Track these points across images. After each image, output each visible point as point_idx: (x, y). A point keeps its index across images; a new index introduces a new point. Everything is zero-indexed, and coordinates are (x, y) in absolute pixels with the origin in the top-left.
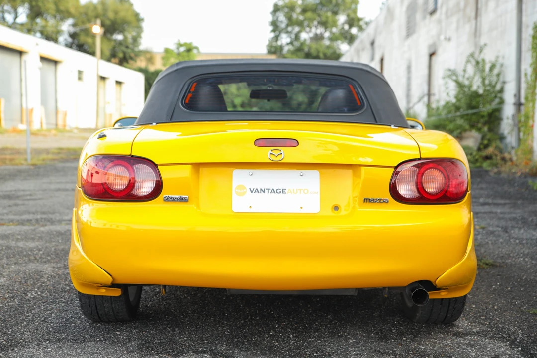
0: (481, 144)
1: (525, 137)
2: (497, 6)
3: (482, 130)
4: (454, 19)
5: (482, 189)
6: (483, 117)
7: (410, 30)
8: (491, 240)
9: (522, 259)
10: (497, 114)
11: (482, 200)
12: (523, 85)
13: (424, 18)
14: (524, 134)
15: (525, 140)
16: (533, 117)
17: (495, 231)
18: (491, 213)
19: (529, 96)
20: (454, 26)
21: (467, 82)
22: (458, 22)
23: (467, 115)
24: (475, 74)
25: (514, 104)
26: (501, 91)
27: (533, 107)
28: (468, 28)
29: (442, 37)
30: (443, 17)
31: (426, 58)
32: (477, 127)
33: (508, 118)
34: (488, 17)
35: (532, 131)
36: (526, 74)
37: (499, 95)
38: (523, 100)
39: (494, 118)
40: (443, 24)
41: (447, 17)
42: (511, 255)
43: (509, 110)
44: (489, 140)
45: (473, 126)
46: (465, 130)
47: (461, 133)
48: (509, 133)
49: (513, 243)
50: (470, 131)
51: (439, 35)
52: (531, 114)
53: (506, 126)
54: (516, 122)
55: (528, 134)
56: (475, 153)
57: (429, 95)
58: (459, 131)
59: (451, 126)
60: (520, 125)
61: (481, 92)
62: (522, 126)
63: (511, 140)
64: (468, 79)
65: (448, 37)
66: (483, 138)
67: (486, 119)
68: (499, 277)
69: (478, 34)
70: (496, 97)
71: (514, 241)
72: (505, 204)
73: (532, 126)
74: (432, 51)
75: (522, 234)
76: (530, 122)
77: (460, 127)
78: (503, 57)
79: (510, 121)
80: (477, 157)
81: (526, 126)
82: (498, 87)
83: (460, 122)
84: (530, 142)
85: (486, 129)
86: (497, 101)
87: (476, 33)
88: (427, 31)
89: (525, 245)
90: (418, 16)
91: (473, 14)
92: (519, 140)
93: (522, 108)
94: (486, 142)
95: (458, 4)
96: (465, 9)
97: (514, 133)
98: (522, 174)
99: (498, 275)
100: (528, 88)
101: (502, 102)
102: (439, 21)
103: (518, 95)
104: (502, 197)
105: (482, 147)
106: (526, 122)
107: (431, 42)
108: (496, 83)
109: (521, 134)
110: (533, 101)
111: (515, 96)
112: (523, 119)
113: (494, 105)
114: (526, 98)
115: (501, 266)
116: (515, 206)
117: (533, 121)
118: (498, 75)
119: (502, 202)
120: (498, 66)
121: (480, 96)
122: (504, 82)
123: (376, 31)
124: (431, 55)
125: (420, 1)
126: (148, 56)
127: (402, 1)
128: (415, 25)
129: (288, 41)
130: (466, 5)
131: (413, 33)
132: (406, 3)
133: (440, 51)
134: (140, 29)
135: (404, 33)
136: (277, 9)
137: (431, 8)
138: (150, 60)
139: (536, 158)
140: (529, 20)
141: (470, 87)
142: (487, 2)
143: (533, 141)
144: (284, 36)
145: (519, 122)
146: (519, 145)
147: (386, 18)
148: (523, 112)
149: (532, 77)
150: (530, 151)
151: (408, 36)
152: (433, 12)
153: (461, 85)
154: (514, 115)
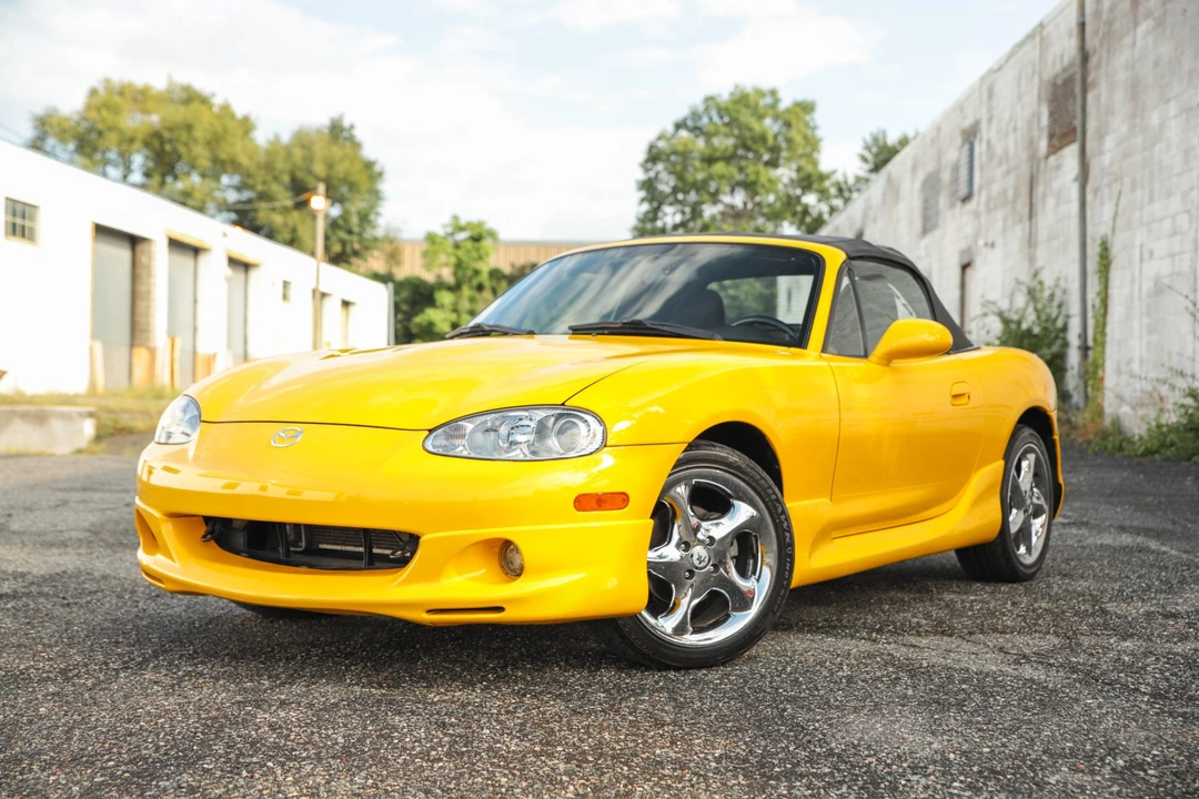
1: (1094, 393)
2: (1058, 205)
4: (999, 215)
7: (928, 224)
10: (1059, 361)
12: (1091, 322)
13: (952, 205)
14: (1093, 386)
15: (1095, 398)
16: (1103, 365)
19: (1099, 338)
20: (999, 225)
21: (1015, 317)
22: (1005, 219)
24: (1027, 305)
25: (1079, 348)
26: (1065, 329)
27: (1103, 352)
28: (1019, 231)
29: (981, 242)
30: (982, 208)
31: (956, 271)
34: (1045, 220)
35: (1102, 385)
36: (1094, 306)
37: (1061, 335)
38: (1090, 343)
40: (983, 219)
41: (989, 211)
43: (1074, 357)
48: (1074, 389)
51: (976, 236)
52: (1100, 361)
53: (1071, 379)
54: (1083, 373)
55: (1098, 390)
60: (1087, 378)
61: (1036, 330)
62: (1090, 378)
63: (1077, 398)
64: (1017, 312)
65: (990, 241)
69: (1033, 241)
70: (1057, 337)
73: (1102, 379)
74: (966, 261)
76: (1100, 373)
78: (1066, 281)
79: (1074, 371)
81: (1095, 379)
82: (1060, 324)
84: (1100, 400)
86: (1059, 342)
87: (1031, 241)
88: (957, 226)
90: (943, 201)
91: (1026, 211)
92: (1086, 397)
93: (1090, 353)
95: (1005, 192)
96: (1014, 202)
97: (1081, 389)
100: (1096, 326)
101: (1066, 344)
102: (977, 215)
103: (1083, 335)
106: (1095, 373)
107: (964, 245)
108: (1057, 318)
109: (1089, 389)
110: (1103, 344)
111: (1080, 336)
112: (1091, 369)
113: (1055, 349)
114: (1095, 340)
117: (1104, 371)
118: (1060, 306)
120: (1058, 294)
121: (1036, 335)
122: (1068, 317)
123: (865, 216)
124: (965, 267)
125: (946, 176)
126: (388, 247)
127: (914, 169)
128: (937, 214)
129: (678, 218)
130: (1016, 196)
131: (935, 226)
132: (921, 176)
133: (978, 262)
134: (376, 195)
135: (918, 225)
136: (654, 156)
137: (963, 191)
138: (394, 257)
139: (1107, 422)
140: (1096, 231)
141: (1019, 323)
142: (1044, 196)
143: (1103, 400)
144: (668, 209)
145: (1086, 372)
146: (1086, 404)
147: (884, 194)
148: (1090, 360)
149: (1102, 311)
150: (1100, 412)
151: (925, 231)
152: (966, 199)
153: (1006, 322)
154: (1080, 364)
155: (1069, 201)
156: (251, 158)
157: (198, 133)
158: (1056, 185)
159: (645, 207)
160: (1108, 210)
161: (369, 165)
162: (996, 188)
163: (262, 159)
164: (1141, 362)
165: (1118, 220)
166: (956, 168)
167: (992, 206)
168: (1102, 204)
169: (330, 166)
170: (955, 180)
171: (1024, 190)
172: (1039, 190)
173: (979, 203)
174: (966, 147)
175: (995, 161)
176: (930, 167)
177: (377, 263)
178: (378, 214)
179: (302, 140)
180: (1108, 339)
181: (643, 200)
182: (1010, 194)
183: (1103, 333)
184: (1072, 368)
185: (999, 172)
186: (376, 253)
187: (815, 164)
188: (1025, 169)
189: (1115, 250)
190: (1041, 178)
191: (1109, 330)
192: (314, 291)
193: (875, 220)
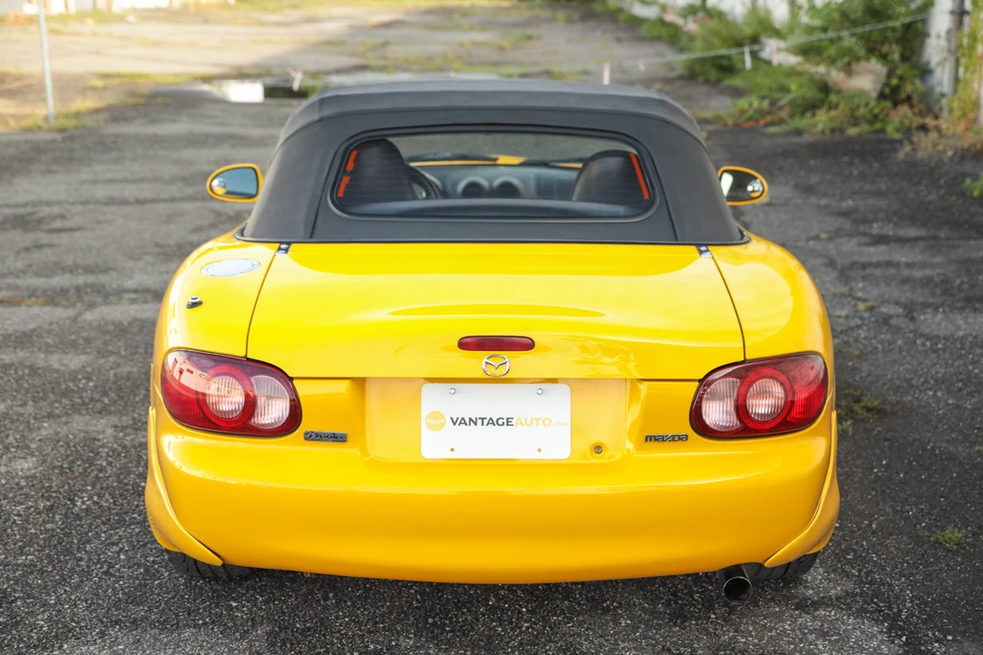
0: (886, 85)
1: (968, 75)
3: (890, 58)
5: (878, 194)
6: (894, 32)
8: (881, 342)
9: (931, 393)
10: (919, 26)
11: (876, 228)
14: (967, 69)
15: (967, 82)
17: (891, 317)
18: (889, 264)
25: (952, 12)
32: (880, 51)
33: (939, 37)
38: (968, 6)
39: (913, 35)
42: (914, 382)
43: (941, 21)
44: (901, 78)
45: (872, 51)
46: (858, 59)
47: (849, 64)
48: (939, 64)
49: (920, 348)
50: (868, 59)
53: (935, 49)
54: (953, 48)
55: (974, 71)
56: (873, 103)
58: (846, 59)
59: (832, 51)
60: (959, 54)
62: (964, 55)
63: (942, 78)
66: (890, 74)
67: (898, 35)
68: (886, 444)
71: (923, 344)
72: (916, 239)
75: (939, 324)
76: (980, 49)
77: (849, 52)
79: (943, 42)
80: (876, 111)
81: (970, 56)
83: (849, 41)
84: (976, 85)
85: (896, 56)
89: (941, 352)
92: (956, 80)
93: (966, 19)
94: (895, 81)
97: (949, 65)
98: (955, 153)
99: (886, 440)
104: (914, 221)
105: (887, 91)
106: (972, 48)
109: (961, 70)
112: (965, 41)
114: (975, 3)
115: (892, 413)
116: (933, 244)
119: (912, 232)
143: (980, 86)
145: (960, 46)
146: (955, 91)
148: (966, 29)
150: (976, 105)
154: (949, 32)
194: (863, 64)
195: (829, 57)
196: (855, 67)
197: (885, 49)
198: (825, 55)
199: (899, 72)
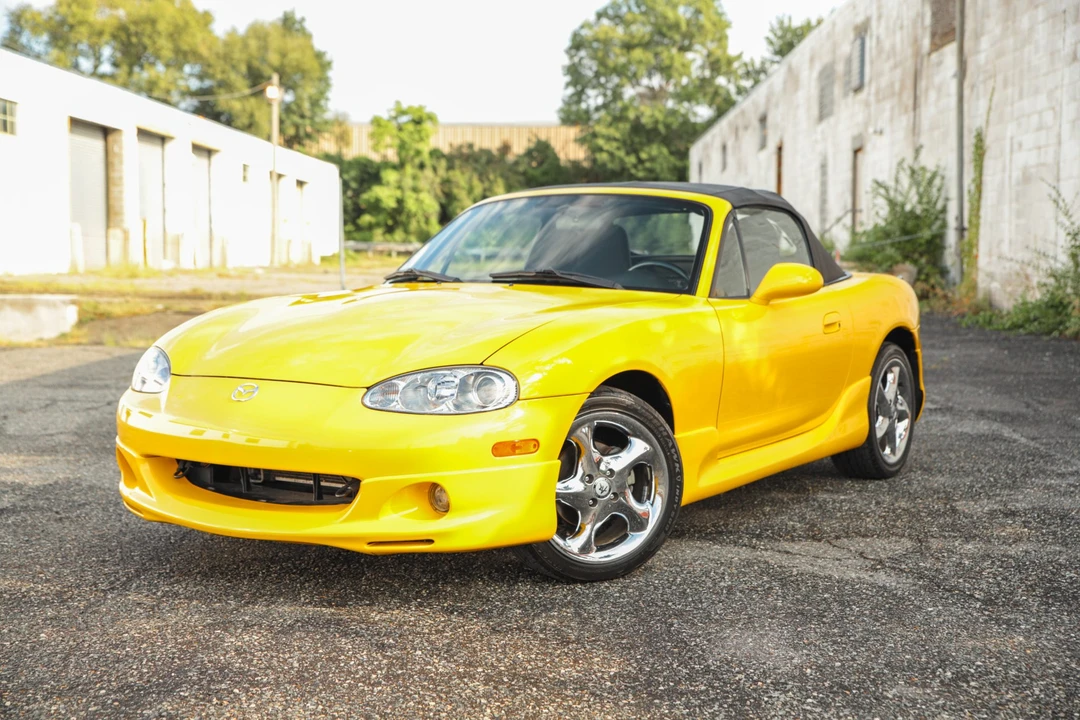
0: (917, 278)
1: (969, 269)
2: (938, 99)
3: (919, 262)
4: (887, 105)
6: (920, 245)
7: (824, 111)
10: (938, 241)
12: (967, 205)
13: (846, 95)
14: (968, 265)
15: (970, 274)
16: (977, 245)
19: (974, 219)
20: (887, 114)
21: (900, 200)
22: (892, 109)
23: (899, 243)
24: (910, 188)
25: (957, 230)
26: (944, 210)
27: (977, 233)
28: (904, 121)
29: (871, 130)
30: (872, 98)
31: (849, 155)
32: (912, 258)
34: (928, 111)
35: (976, 263)
36: (969, 192)
37: (941, 216)
38: (966, 224)
39: (935, 246)
40: (873, 108)
41: (878, 101)
43: (951, 237)
44: (927, 275)
45: (906, 257)
46: (897, 263)
47: (891, 266)
48: (952, 265)
50: (903, 263)
51: (866, 124)
52: (975, 242)
54: (959, 251)
55: (973, 266)
57: (854, 211)
58: (889, 263)
59: (879, 257)
60: (963, 256)
61: (918, 211)
62: (965, 257)
63: (954, 273)
64: (901, 194)
65: (878, 129)
66: (920, 272)
67: (924, 247)
69: (917, 131)
70: (937, 218)
73: (976, 257)
74: (857, 146)
76: (975, 251)
77: (890, 258)
78: (944, 167)
79: (953, 250)
81: (970, 257)
82: (939, 206)
83: (890, 251)
84: (974, 276)
85: (923, 260)
86: (938, 223)
87: (915, 130)
88: (849, 114)
90: (837, 90)
91: (910, 102)
92: (962, 273)
93: (966, 234)
94: (922, 276)
95: (892, 85)
96: (900, 94)
97: (958, 265)
100: (971, 210)
101: (944, 225)
102: (867, 104)
103: (960, 218)
106: (970, 251)
107: (856, 132)
108: (937, 201)
109: (965, 266)
110: (977, 226)
111: (957, 218)
112: (966, 248)
113: (935, 229)
114: (970, 222)
117: (978, 250)
118: (939, 190)
120: (939, 177)
121: (917, 217)
122: (947, 198)
123: (768, 100)
124: (856, 152)
125: (840, 68)
126: (337, 130)
127: (812, 60)
128: (832, 102)
129: (600, 101)
130: (903, 87)
131: (830, 114)
132: (818, 67)
133: (868, 147)
134: (325, 81)
135: (815, 112)
136: (577, 44)
137: (855, 82)
138: (343, 138)
139: (980, 295)
140: (973, 122)
141: (903, 206)
142: (927, 90)
143: (977, 276)
144: (591, 92)
145: (962, 251)
146: (962, 280)
147: (785, 82)
148: (966, 239)
149: (976, 196)
150: (974, 287)
151: (822, 117)
152: (858, 89)
153: (892, 203)
154: (957, 243)
155: (949, 95)
156: (210, 49)
157: (162, 26)
158: (937, 80)
159: (571, 90)
160: (983, 104)
161: (319, 56)
162: (884, 81)
163: (221, 49)
164: (1010, 242)
165: (992, 114)
166: (849, 61)
167: (881, 97)
168: (978, 99)
169: (284, 55)
170: (848, 72)
171: (909, 83)
172: (923, 84)
173: (869, 94)
174: (858, 42)
175: (884, 56)
176: (826, 59)
177: (328, 145)
178: (327, 99)
179: (258, 32)
180: (982, 221)
181: (568, 85)
182: (897, 86)
183: (978, 216)
184: (950, 247)
185: (887, 66)
186: (326, 135)
187: (724, 48)
188: (909, 64)
189: (988, 141)
190: (924, 74)
191: (982, 213)
192: (271, 173)
193: (777, 105)
194: (901, 266)
195: (877, 262)
196: (895, 268)
197: (916, 256)
198: (874, 260)
199: (926, 271)
